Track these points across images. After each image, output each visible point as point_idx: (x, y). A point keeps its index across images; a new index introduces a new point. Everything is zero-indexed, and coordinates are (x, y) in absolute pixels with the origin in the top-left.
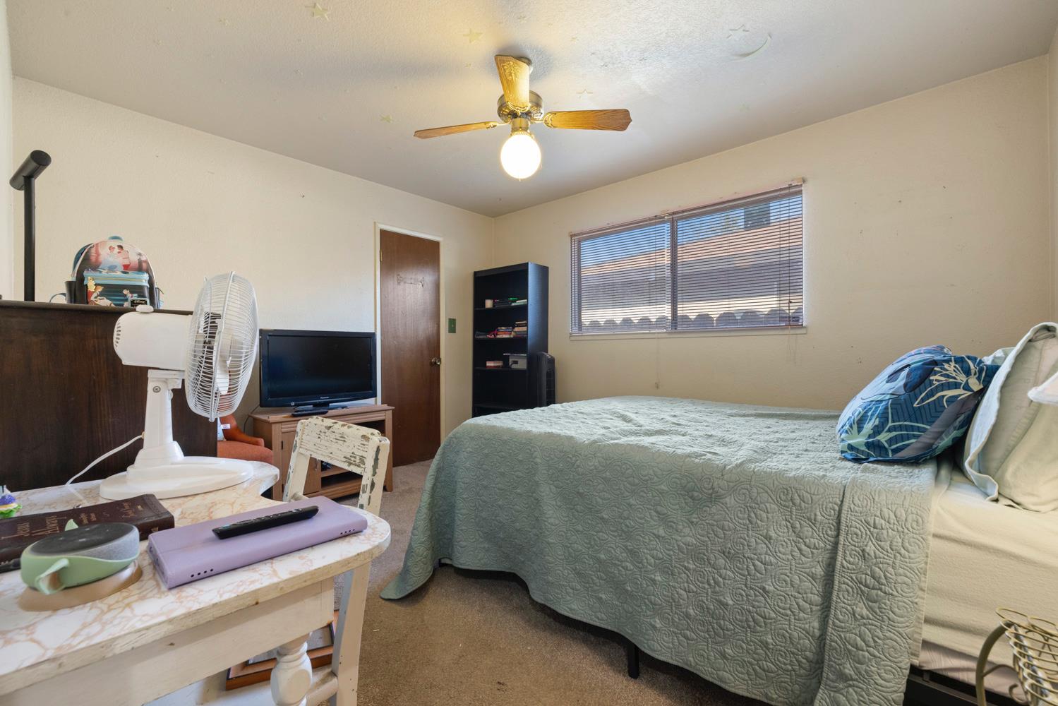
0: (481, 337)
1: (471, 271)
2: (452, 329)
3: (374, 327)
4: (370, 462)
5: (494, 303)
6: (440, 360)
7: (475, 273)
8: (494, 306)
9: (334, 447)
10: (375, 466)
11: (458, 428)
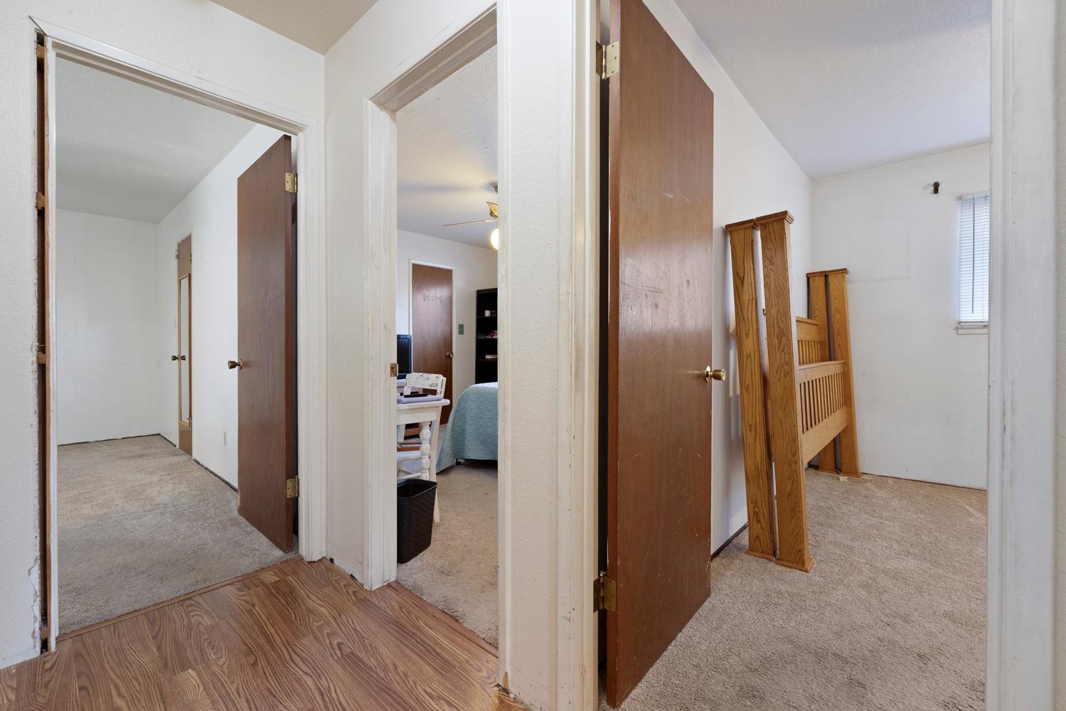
0: (481, 337)
1: (476, 289)
2: (461, 331)
3: (408, 330)
4: (440, 385)
5: (491, 313)
6: (452, 354)
7: (478, 291)
8: (491, 315)
9: (424, 382)
10: (442, 386)
11: (467, 389)
